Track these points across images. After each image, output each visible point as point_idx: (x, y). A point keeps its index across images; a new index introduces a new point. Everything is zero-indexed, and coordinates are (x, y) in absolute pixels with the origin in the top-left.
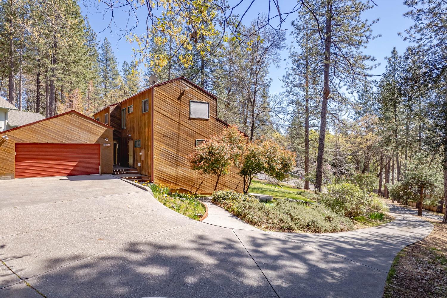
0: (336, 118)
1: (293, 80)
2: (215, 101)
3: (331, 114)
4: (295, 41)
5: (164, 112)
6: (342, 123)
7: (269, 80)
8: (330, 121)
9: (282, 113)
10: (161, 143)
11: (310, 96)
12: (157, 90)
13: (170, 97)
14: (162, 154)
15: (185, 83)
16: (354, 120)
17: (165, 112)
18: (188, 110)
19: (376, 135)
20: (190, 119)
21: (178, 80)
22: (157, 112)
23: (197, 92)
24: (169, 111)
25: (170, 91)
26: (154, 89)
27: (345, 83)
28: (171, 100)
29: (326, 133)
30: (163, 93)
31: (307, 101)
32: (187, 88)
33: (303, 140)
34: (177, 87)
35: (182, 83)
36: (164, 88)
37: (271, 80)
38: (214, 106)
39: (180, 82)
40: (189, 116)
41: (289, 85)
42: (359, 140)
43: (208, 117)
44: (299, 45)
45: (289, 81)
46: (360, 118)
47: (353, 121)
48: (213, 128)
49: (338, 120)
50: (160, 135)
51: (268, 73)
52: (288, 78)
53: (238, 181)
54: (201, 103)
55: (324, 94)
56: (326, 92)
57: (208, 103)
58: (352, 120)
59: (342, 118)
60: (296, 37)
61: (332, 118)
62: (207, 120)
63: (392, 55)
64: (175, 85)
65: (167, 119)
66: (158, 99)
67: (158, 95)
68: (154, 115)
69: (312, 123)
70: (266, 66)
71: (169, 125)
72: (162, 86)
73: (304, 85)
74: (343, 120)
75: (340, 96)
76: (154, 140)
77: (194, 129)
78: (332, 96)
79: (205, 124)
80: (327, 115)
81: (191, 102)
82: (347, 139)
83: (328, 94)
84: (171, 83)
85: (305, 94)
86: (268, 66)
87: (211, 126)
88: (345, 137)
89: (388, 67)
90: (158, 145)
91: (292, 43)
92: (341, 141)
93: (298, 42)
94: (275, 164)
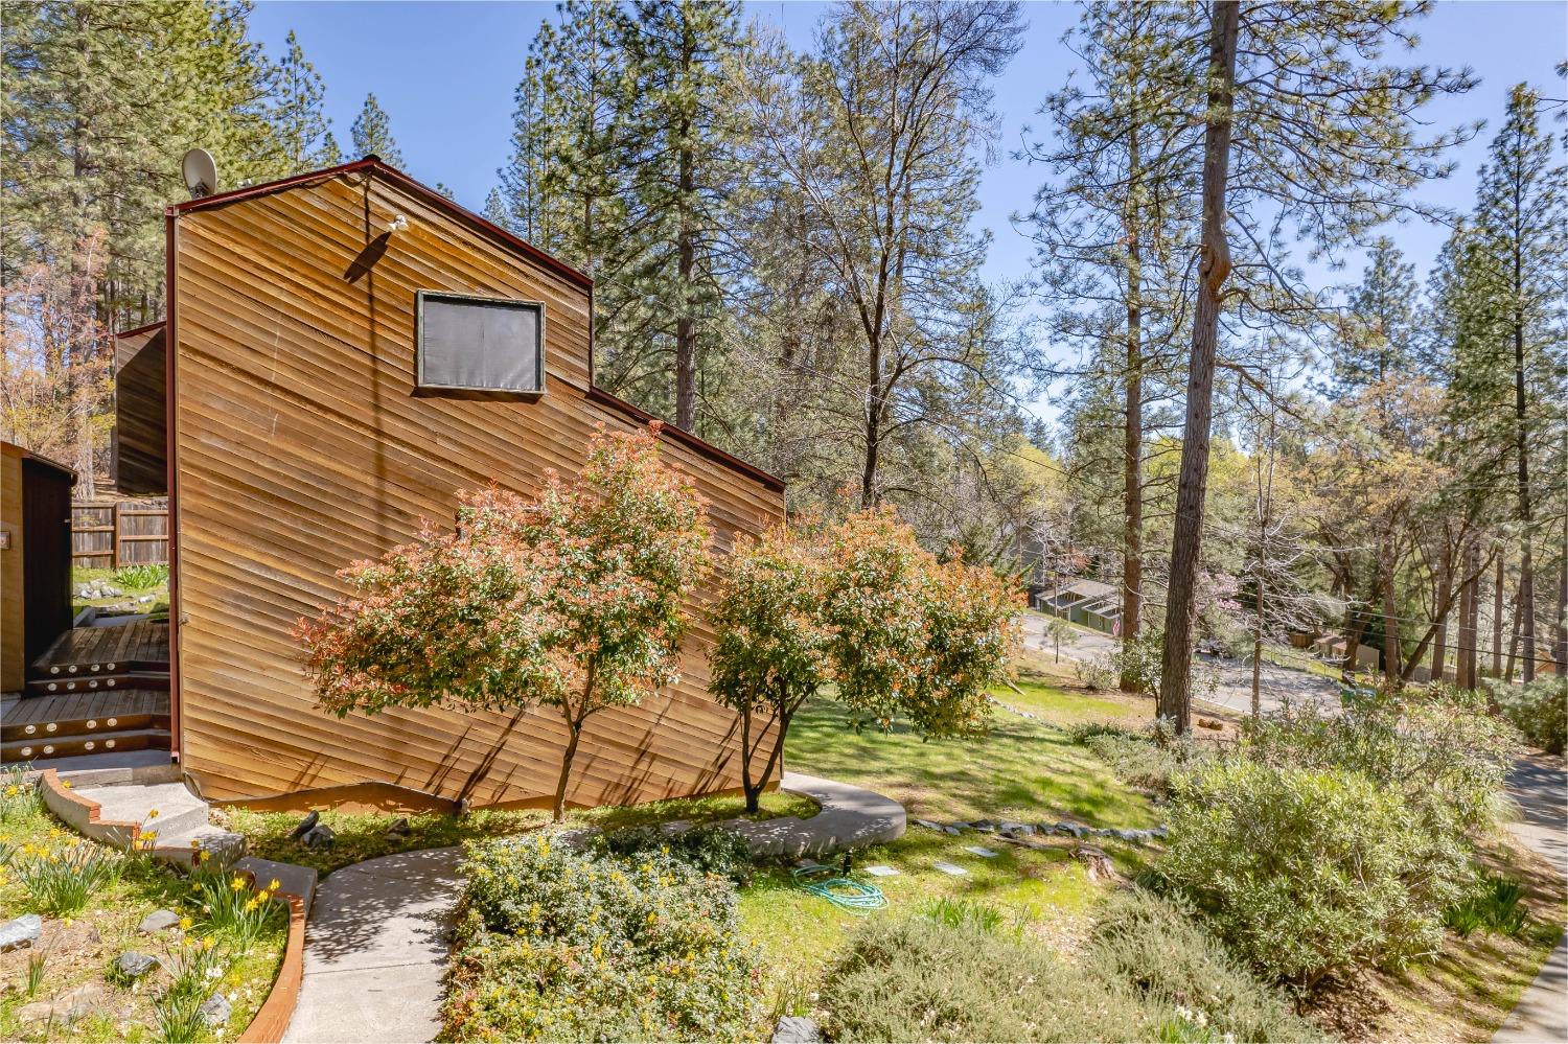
0: (1259, 387)
1: (1074, 231)
2: (577, 297)
3: (1238, 368)
4: (1083, 66)
5: (246, 355)
6: (1285, 409)
7: (979, 236)
8: (1232, 404)
9: (1029, 371)
10: (233, 537)
11: (1144, 297)
12: (201, 232)
13: (287, 274)
14: (239, 596)
15: (387, 193)
16: (1331, 398)
17: (256, 360)
18: (409, 346)
19: (1430, 457)
20: (419, 392)
21: (343, 177)
22: (198, 359)
23: (465, 243)
24: (281, 352)
25: (288, 237)
26: (179, 223)
27: (1304, 223)
28: (293, 289)
29: (1212, 453)
30: (238, 250)
31: (1134, 316)
32: (400, 225)
33: (1119, 482)
34: (339, 214)
35: (370, 197)
36: (252, 220)
37: (989, 235)
38: (573, 323)
39: (360, 191)
40: (416, 379)
41: (1060, 251)
42: (1353, 476)
43: (538, 385)
44: (1100, 84)
45: (1056, 237)
46: (1357, 391)
47: (1328, 403)
48: (569, 445)
49: (1271, 397)
50: (220, 491)
51: (975, 206)
52: (1054, 225)
53: (721, 722)
54: (492, 304)
55: (1205, 274)
56: (1215, 265)
57: (537, 309)
58: (1322, 398)
59: (1287, 389)
60: (1089, 49)
61: (1240, 388)
62: (533, 399)
63: (1510, 117)
64: (324, 207)
65: (267, 398)
66: (207, 286)
67: (204, 260)
68: (178, 374)
69: (1155, 411)
70: (970, 180)
71: (282, 431)
72: (232, 209)
73: (1122, 252)
74: (1292, 397)
75: (1278, 285)
76: (180, 518)
77: (444, 448)
78: (1240, 284)
79: (520, 420)
80: (1220, 373)
81: (427, 298)
82: (1304, 473)
83: (1224, 276)
84: (296, 192)
85: (1125, 287)
86: (977, 178)
87: (552, 431)
88: (1296, 468)
89: (1490, 170)
90: (207, 546)
91: (1071, 75)
92: (1281, 483)
93: (1094, 70)
94: (884, 656)
